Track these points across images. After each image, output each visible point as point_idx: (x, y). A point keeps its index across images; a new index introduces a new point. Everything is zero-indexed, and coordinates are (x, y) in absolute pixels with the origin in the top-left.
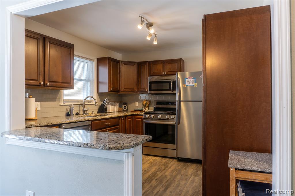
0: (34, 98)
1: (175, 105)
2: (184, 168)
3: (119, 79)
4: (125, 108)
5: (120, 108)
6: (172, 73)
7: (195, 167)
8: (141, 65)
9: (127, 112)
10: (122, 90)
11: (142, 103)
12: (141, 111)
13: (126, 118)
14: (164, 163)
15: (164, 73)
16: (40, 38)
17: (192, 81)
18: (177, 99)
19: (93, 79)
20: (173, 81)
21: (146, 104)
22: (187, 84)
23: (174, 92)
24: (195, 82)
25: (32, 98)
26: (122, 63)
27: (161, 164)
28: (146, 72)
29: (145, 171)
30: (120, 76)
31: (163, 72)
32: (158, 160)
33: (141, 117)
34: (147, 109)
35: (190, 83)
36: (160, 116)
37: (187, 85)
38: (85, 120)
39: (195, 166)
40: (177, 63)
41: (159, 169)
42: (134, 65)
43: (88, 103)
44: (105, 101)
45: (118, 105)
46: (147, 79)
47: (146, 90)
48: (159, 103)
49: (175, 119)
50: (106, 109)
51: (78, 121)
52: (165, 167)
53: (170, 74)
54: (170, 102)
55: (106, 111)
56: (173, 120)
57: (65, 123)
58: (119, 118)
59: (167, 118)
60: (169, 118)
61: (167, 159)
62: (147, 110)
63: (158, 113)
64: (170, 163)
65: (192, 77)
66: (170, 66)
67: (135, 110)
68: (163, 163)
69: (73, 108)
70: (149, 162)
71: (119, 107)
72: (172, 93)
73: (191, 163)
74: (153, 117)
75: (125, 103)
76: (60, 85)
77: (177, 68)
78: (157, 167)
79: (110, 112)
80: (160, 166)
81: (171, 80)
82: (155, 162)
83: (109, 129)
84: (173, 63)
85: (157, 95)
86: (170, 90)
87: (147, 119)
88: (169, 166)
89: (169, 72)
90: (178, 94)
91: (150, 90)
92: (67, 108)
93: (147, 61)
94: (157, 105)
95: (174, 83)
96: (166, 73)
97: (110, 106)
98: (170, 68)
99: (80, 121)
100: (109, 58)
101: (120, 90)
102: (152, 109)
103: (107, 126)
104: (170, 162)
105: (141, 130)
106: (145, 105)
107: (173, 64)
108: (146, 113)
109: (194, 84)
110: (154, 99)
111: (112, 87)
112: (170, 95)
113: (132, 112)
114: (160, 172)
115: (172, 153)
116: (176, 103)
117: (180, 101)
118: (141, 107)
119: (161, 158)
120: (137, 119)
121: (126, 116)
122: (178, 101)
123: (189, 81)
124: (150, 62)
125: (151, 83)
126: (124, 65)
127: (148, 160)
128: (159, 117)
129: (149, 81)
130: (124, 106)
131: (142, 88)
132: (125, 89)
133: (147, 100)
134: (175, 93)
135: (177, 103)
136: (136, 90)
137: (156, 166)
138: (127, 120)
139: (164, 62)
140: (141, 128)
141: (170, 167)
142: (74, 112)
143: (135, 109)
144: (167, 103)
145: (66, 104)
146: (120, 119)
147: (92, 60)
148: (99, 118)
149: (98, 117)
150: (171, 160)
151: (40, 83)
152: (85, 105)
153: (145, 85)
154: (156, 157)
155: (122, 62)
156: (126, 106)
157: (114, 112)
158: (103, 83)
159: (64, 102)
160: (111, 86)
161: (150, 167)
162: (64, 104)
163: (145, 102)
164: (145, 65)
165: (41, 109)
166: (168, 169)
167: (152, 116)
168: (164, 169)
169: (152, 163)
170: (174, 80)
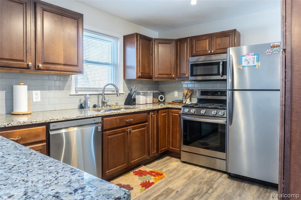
0: (27, 86)
1: (226, 95)
2: (238, 193)
3: (152, 62)
4: (161, 99)
5: (154, 99)
6: (222, 51)
7: (256, 193)
8: (179, 42)
9: (164, 104)
10: (156, 76)
11: (182, 93)
12: (181, 102)
13: (158, 112)
14: (208, 178)
15: (211, 52)
16: (27, 3)
17: (251, 59)
18: (229, 87)
19: (118, 62)
20: (223, 62)
21: (187, 94)
22: (244, 63)
23: (224, 77)
24: (258, 61)
25: (23, 85)
26: (156, 41)
27: (202, 180)
28: (186, 52)
29: (177, 192)
30: (153, 58)
31: (209, 50)
32: (200, 173)
33: (179, 112)
34: (188, 100)
35: (248, 63)
36: (204, 111)
37: (245, 66)
38: (92, 116)
39: (255, 191)
40: (229, 36)
41: (198, 190)
42: (170, 44)
43: (112, 92)
44: (133, 90)
45: (152, 94)
46: (188, 61)
47: (187, 76)
48: (203, 93)
49: (225, 116)
50: (134, 100)
51: (78, 118)
52: (208, 188)
53: (219, 52)
54: (219, 92)
55: (134, 103)
56: (222, 117)
57: (57, 121)
58: (148, 112)
59: (214, 115)
60: (216, 114)
61: (214, 173)
62: (188, 102)
63: (201, 106)
64: (217, 180)
65: (253, 54)
66: (219, 41)
67: (173, 102)
68: (205, 180)
69: (89, 99)
70: (187, 175)
71: (153, 97)
72: (222, 78)
73: (249, 183)
74: (195, 112)
75: (163, 93)
76: (61, 67)
77: (230, 43)
78: (196, 186)
79: (141, 104)
80: (201, 185)
81: (220, 61)
82: (195, 177)
83: (131, 128)
84: (222, 37)
85: (202, 82)
86: (218, 74)
87: (186, 114)
88: (215, 186)
89: (217, 49)
90: (229, 80)
91: (191, 76)
92: (80, 98)
93: (188, 38)
94: (201, 95)
95: (225, 64)
96: (213, 51)
97: (141, 96)
98: (219, 44)
99: (83, 117)
100: (137, 34)
101: (153, 76)
102: (195, 101)
103: (128, 123)
104: (217, 178)
105: (178, 129)
106: (186, 96)
107: (224, 39)
108: (186, 106)
109: (256, 64)
110: (198, 87)
111: (141, 72)
112: (220, 82)
113: (169, 103)
114: (200, 196)
115: (221, 165)
116: (227, 93)
117: (233, 90)
118: (181, 98)
119: (204, 170)
120: (173, 114)
121: (158, 110)
122: (229, 90)
123: (247, 60)
124: (192, 38)
125: (193, 66)
126: (158, 43)
127: (186, 171)
128: (202, 112)
129: (190, 64)
130: (160, 96)
131: (181, 73)
132: (159, 74)
133: (188, 89)
134: (226, 78)
135: (229, 93)
136: (174, 76)
137: (195, 184)
138: (159, 115)
139: (211, 37)
140: (178, 125)
141: (216, 189)
142: (90, 104)
143: (174, 100)
144: (215, 93)
145: (79, 93)
146: (149, 114)
147: (117, 38)
148: (114, 114)
149: (123, 111)
150: (219, 174)
151: (28, 65)
152: (104, 94)
153: (186, 69)
154: (197, 167)
155: (155, 39)
156: (162, 96)
157: (146, 104)
158: (131, 67)
159: (76, 90)
160: (139, 71)
161: (186, 185)
162: (77, 94)
163: (186, 92)
164: (184, 43)
165: (41, 100)
166: (212, 192)
167: (193, 111)
168: (207, 192)
169: (190, 177)
170: (225, 60)
